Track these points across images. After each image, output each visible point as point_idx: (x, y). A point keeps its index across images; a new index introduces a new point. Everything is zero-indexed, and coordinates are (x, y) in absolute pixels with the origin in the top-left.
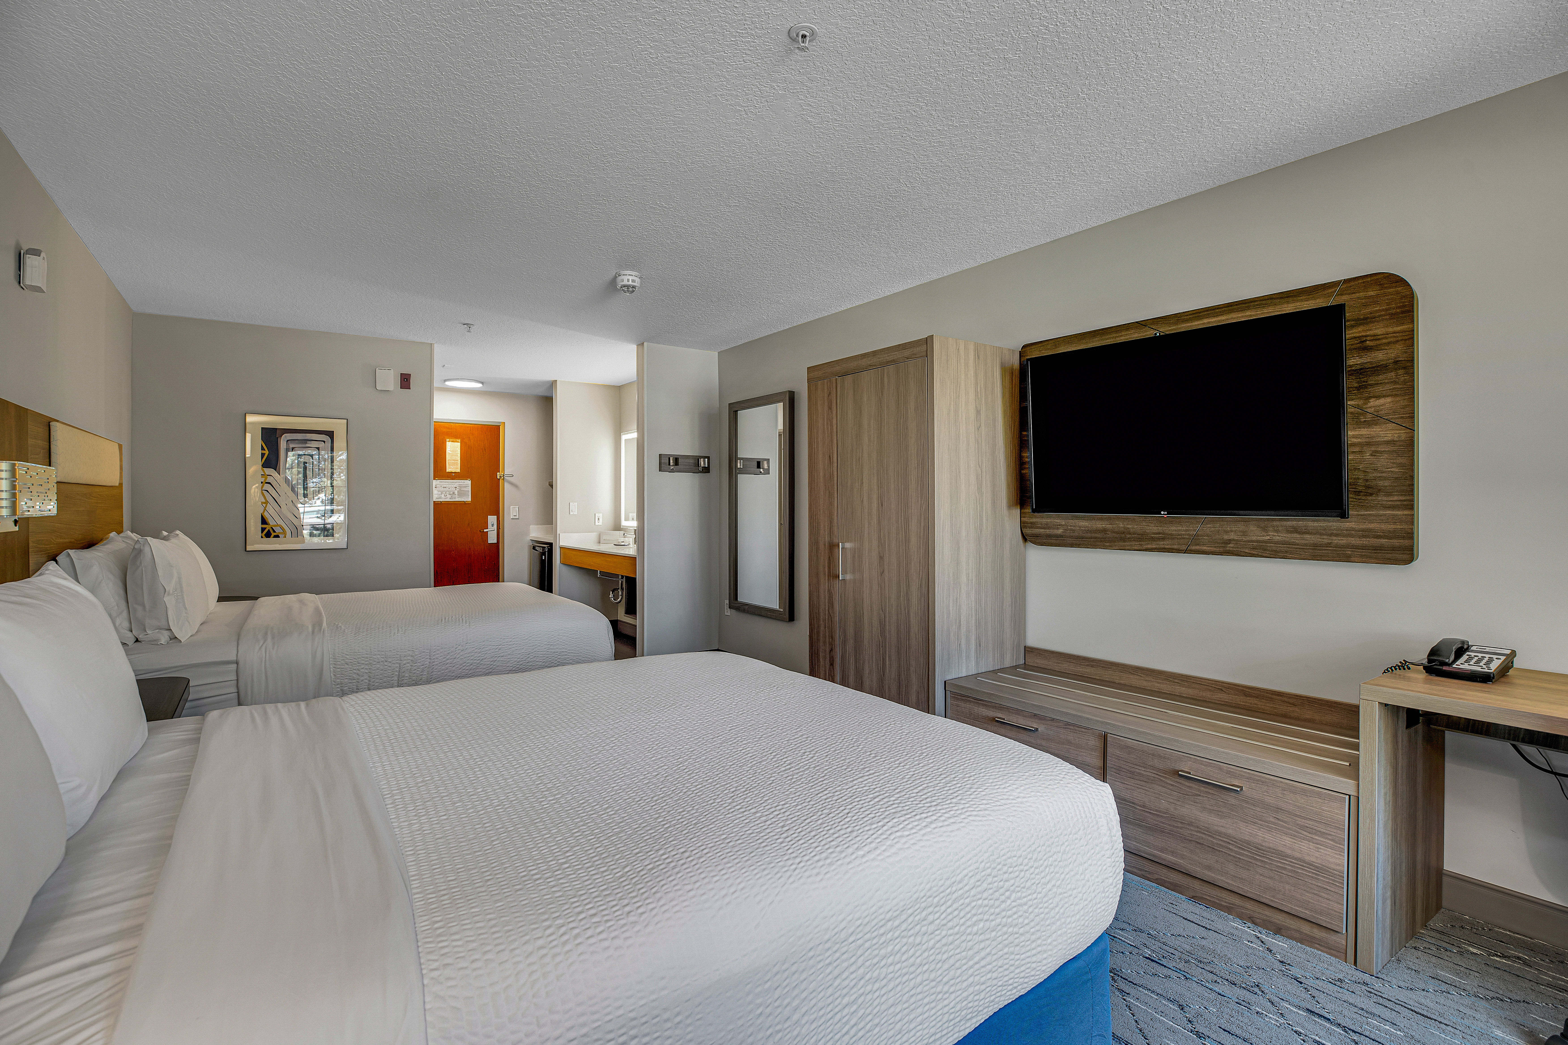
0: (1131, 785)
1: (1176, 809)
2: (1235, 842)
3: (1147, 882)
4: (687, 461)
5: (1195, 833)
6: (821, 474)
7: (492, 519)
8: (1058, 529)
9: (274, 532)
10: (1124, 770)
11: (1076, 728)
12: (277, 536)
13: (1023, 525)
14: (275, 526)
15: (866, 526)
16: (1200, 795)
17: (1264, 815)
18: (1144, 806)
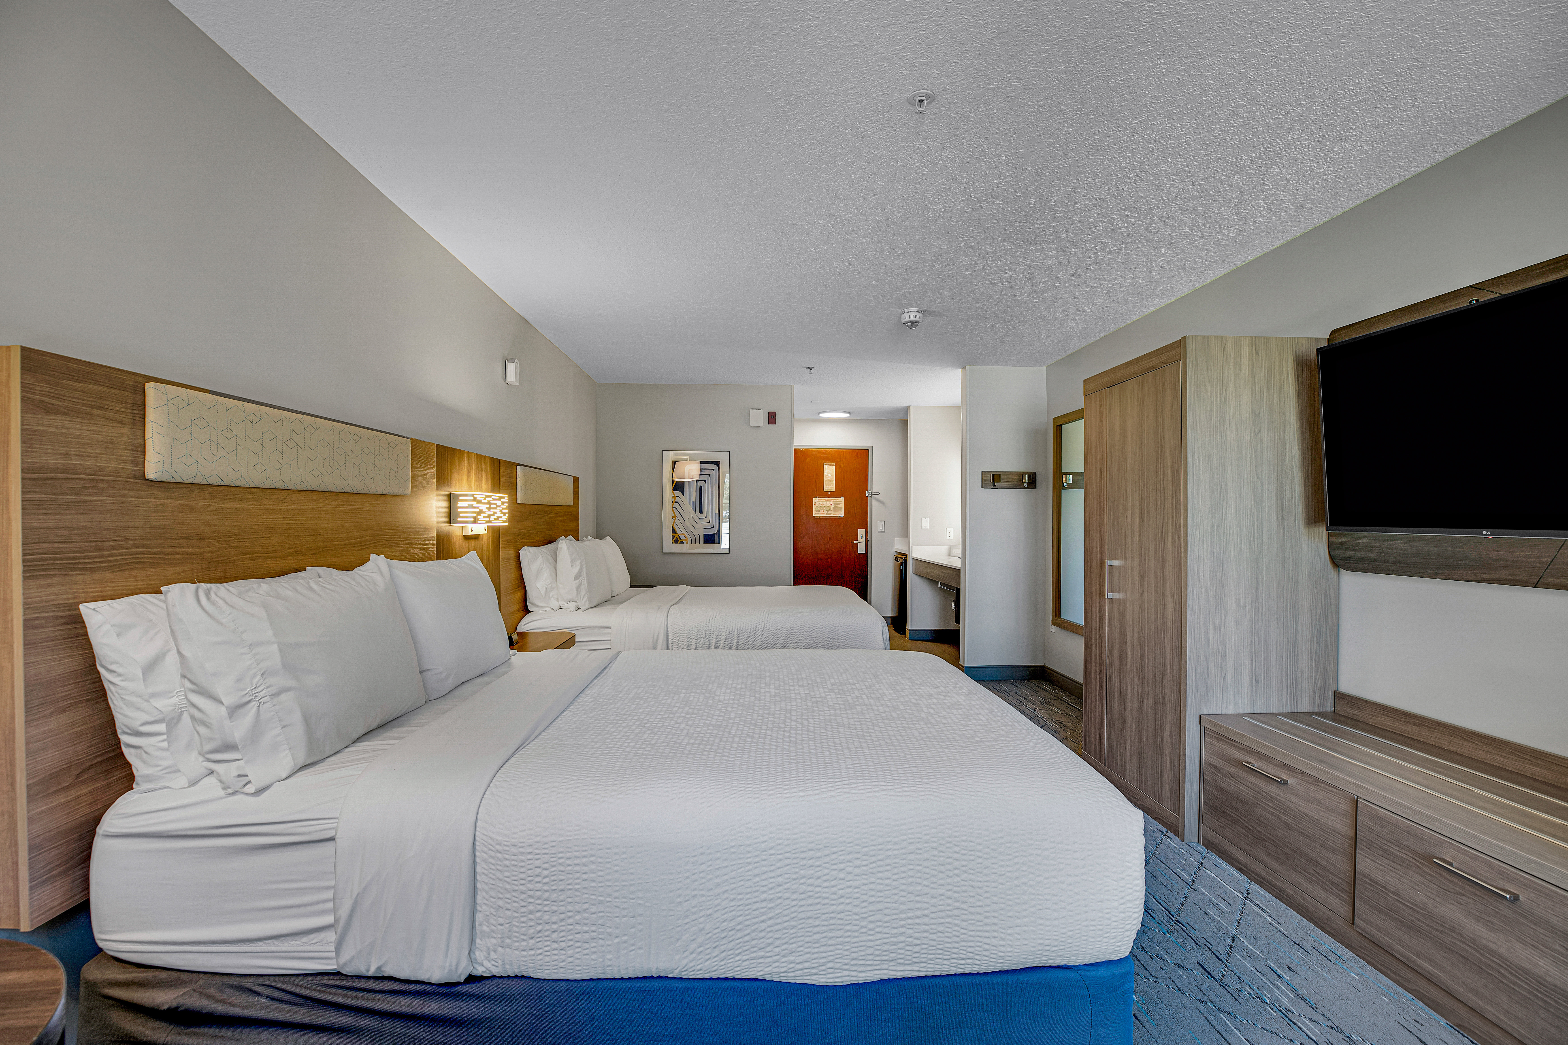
0: (1383, 866)
1: (1435, 907)
2: (1508, 966)
3: (1401, 990)
4: (1012, 477)
5: (1458, 943)
6: (1094, 489)
7: (861, 532)
8: (1371, 551)
9: (680, 539)
10: (1375, 845)
11: (1327, 787)
12: (682, 542)
13: (1331, 546)
14: (681, 535)
15: (1130, 544)
16: (1464, 895)
17: (1547, 939)
18: (1397, 895)
